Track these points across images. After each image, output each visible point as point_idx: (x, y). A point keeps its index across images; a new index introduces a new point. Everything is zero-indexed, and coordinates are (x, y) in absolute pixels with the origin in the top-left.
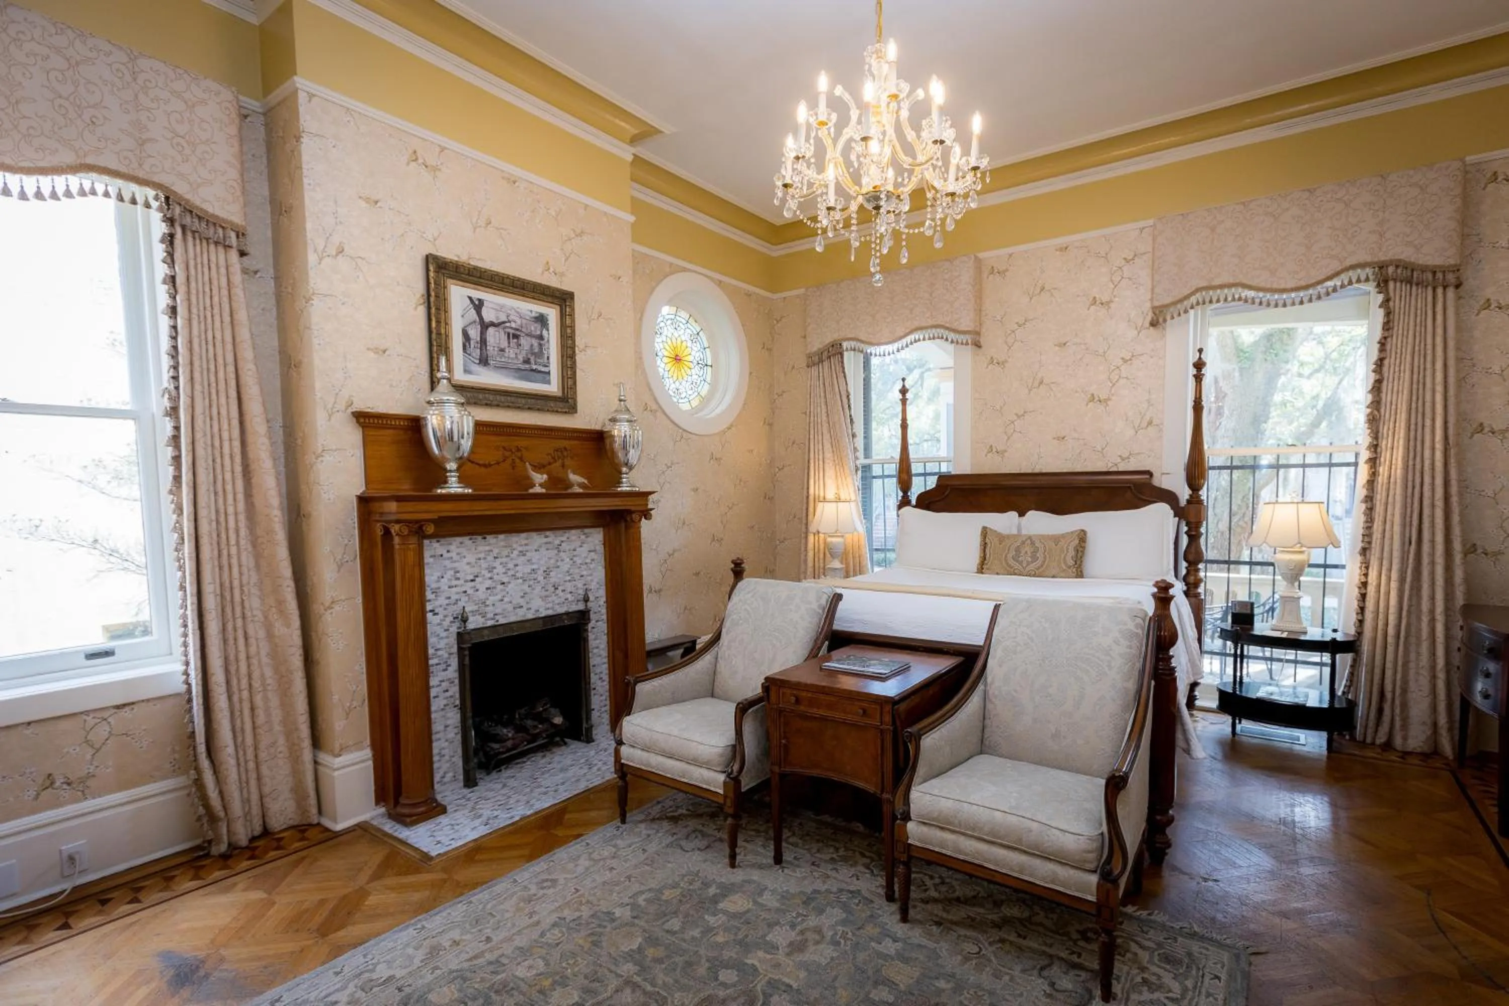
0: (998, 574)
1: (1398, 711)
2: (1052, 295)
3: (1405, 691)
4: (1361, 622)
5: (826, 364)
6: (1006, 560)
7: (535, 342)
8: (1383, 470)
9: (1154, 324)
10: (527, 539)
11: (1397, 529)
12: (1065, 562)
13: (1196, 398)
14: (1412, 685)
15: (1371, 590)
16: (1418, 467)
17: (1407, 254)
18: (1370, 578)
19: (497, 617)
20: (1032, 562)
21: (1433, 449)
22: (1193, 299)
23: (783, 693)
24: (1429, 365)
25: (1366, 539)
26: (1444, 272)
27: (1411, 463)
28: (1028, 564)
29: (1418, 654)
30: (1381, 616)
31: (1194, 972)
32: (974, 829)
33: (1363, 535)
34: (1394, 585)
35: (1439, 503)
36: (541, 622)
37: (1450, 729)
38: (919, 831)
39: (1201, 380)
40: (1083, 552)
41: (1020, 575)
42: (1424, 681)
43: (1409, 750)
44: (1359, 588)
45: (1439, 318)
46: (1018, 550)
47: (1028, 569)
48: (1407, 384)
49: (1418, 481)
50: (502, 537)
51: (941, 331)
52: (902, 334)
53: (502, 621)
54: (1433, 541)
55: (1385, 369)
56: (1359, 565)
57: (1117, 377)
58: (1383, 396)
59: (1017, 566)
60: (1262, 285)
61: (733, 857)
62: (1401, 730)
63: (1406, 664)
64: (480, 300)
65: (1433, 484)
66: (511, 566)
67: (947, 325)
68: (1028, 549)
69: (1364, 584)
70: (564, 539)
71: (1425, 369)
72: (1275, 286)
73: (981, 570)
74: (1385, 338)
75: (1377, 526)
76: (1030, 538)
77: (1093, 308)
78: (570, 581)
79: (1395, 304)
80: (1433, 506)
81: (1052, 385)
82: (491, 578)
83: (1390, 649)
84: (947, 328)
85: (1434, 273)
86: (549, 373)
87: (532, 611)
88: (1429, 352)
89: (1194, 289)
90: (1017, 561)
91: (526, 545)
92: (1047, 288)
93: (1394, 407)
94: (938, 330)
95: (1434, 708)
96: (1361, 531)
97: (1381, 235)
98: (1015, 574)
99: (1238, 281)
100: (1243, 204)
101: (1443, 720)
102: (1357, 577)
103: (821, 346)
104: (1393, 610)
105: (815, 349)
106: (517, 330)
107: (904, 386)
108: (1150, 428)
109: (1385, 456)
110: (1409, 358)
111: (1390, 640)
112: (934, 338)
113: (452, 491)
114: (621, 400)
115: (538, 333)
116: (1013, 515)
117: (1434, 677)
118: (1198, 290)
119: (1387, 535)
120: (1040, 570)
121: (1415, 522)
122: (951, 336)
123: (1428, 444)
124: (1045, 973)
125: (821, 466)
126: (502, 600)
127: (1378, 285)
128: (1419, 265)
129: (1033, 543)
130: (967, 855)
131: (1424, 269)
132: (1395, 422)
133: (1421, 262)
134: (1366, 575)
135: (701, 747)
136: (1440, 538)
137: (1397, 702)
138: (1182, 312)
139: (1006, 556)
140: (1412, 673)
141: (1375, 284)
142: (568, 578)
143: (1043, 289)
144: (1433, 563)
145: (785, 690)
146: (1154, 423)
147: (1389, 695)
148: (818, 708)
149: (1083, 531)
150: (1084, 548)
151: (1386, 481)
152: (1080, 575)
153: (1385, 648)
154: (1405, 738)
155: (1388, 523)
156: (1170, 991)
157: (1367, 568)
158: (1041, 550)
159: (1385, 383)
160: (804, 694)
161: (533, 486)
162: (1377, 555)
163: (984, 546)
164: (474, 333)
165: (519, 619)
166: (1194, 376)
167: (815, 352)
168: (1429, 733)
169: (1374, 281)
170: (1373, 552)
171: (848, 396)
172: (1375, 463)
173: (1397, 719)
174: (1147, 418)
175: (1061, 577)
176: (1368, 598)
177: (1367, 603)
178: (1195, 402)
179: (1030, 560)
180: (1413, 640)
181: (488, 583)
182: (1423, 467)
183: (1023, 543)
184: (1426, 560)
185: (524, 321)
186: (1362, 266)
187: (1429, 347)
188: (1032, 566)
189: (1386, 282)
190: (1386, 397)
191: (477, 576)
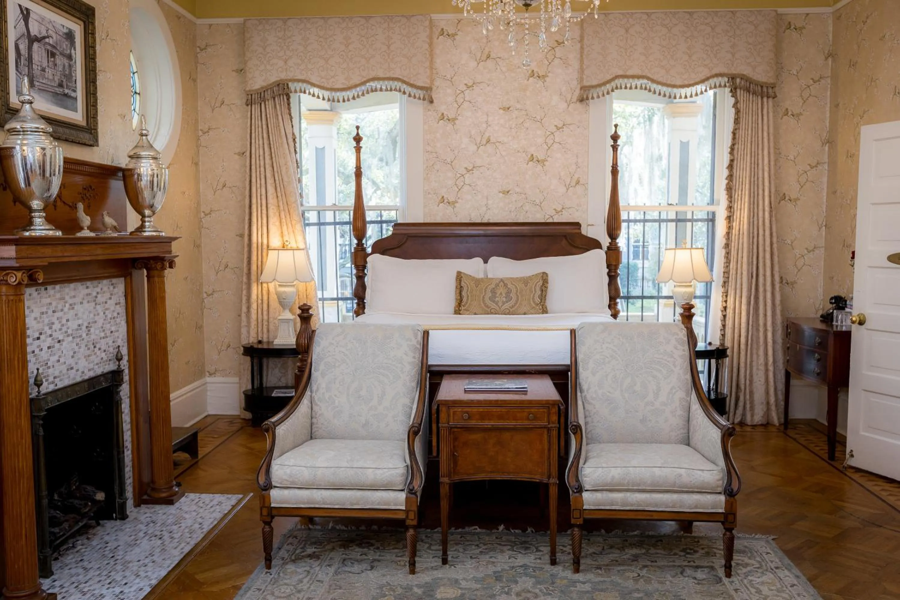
0: (475, 314)
1: (748, 397)
2: (497, 63)
3: (751, 381)
4: (723, 335)
5: (270, 104)
6: (484, 301)
7: (66, 62)
8: (735, 225)
9: (582, 100)
10: (75, 289)
11: (745, 267)
12: (534, 302)
13: (613, 164)
14: (755, 378)
15: (729, 312)
16: (756, 223)
17: (747, 71)
18: (728, 303)
19: (57, 381)
20: (507, 302)
21: (764, 210)
22: (613, 84)
23: (454, 413)
24: (760, 152)
25: (726, 275)
26: (767, 87)
27: (751, 220)
28: (504, 303)
29: (758, 355)
30: (736, 331)
31: (755, 554)
32: (639, 485)
33: (724, 272)
34: (744, 307)
35: (768, 249)
36: (86, 385)
37: (776, 406)
38: (594, 497)
39: (617, 149)
40: (546, 291)
41: (496, 314)
42: (761, 374)
43: (755, 424)
44: (722, 311)
45: (765, 118)
46: (493, 291)
47: (503, 308)
48: (748, 164)
49: (756, 233)
50: (58, 287)
51: (398, 84)
52: (358, 82)
53: (60, 385)
54: (765, 275)
55: (735, 152)
56: (721, 294)
57: (552, 142)
58: (735, 171)
59: (493, 306)
60: (660, 80)
61: (412, 564)
62: (750, 410)
63: (751, 362)
64: (27, 9)
65: (764, 235)
66: (64, 321)
67: (405, 79)
68: (501, 290)
69: (725, 308)
70: (98, 290)
71: (758, 155)
72: (669, 82)
73: (457, 312)
74: (736, 129)
75: (732, 265)
76: (502, 280)
77: (531, 79)
78: (104, 338)
79: (741, 106)
80: (764, 251)
81: (497, 144)
82: (51, 336)
83: (743, 353)
84: (404, 82)
85: (762, 87)
86: (76, 99)
87: (79, 373)
88: (760, 142)
89: (614, 76)
90: (494, 302)
91: (74, 297)
92: (493, 55)
93: (741, 180)
94: (396, 83)
95: (767, 392)
96: (722, 270)
97: (733, 56)
98: (492, 313)
99: (644, 74)
100: (647, 14)
101: (772, 400)
102: (721, 304)
103: (264, 84)
104: (743, 325)
105: (257, 86)
106: (54, 47)
107: (358, 134)
108: (578, 186)
109: (737, 215)
110: (749, 145)
111: (743, 347)
112: (391, 90)
113: (38, 233)
114: (142, 135)
115: (68, 52)
116: (478, 261)
117: (767, 370)
118: (617, 77)
119: (739, 272)
120: (513, 309)
121: (755, 263)
122: (408, 89)
123: (761, 207)
124: (685, 574)
125: (264, 212)
126: (59, 361)
127: (731, 91)
128: (754, 80)
129: (505, 285)
130: (632, 505)
131: (757, 83)
132: (742, 190)
133: (755, 78)
134: (726, 301)
135: (379, 472)
136: (768, 273)
137: (748, 391)
138: (605, 94)
139: (483, 297)
140: (754, 369)
141: (730, 89)
142: (102, 335)
143: (488, 57)
144: (765, 291)
145: (456, 409)
146: (581, 183)
147: (742, 387)
148: (490, 419)
149: (544, 273)
150: (546, 287)
151: (737, 233)
152: (545, 311)
153: (739, 353)
154: (752, 416)
155: (739, 262)
156: (753, 565)
157: (727, 296)
158: (514, 290)
159: (735, 162)
160: (475, 410)
161: (82, 229)
162: (733, 287)
163: (460, 289)
164: (23, 47)
165: (71, 382)
166: (612, 146)
167: (256, 90)
168: (765, 410)
169: (729, 87)
170: (730, 284)
171: (294, 140)
172: (730, 219)
173: (748, 402)
174: (576, 176)
175: (532, 314)
176: (727, 319)
177: (727, 322)
178: (613, 167)
179: (504, 299)
180: (755, 346)
181: (49, 341)
182: (758, 223)
183: (497, 285)
184: (761, 289)
185: (59, 37)
186: (721, 75)
187: (760, 139)
188: (507, 306)
189: (735, 89)
190: (737, 173)
191: (41, 334)
